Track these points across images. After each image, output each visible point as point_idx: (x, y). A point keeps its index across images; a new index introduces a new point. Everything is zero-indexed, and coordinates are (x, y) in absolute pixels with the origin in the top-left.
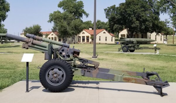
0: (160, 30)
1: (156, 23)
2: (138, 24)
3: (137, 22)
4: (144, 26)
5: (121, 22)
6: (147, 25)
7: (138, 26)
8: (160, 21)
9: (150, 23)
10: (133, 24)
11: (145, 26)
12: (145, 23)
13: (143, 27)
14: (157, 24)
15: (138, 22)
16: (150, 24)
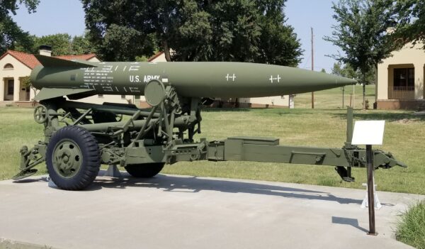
0: (284, 55)
1: (271, 31)
2: (208, 25)
3: (201, 14)
4: (230, 35)
5: (138, 14)
6: (241, 29)
7: (205, 31)
8: (285, 24)
9: (252, 24)
10: (186, 23)
11: (234, 33)
12: (236, 21)
13: (228, 37)
14: (277, 34)
15: (205, 14)
16: (252, 27)
